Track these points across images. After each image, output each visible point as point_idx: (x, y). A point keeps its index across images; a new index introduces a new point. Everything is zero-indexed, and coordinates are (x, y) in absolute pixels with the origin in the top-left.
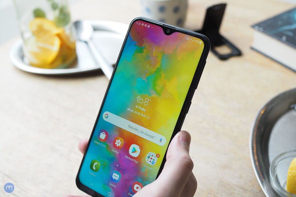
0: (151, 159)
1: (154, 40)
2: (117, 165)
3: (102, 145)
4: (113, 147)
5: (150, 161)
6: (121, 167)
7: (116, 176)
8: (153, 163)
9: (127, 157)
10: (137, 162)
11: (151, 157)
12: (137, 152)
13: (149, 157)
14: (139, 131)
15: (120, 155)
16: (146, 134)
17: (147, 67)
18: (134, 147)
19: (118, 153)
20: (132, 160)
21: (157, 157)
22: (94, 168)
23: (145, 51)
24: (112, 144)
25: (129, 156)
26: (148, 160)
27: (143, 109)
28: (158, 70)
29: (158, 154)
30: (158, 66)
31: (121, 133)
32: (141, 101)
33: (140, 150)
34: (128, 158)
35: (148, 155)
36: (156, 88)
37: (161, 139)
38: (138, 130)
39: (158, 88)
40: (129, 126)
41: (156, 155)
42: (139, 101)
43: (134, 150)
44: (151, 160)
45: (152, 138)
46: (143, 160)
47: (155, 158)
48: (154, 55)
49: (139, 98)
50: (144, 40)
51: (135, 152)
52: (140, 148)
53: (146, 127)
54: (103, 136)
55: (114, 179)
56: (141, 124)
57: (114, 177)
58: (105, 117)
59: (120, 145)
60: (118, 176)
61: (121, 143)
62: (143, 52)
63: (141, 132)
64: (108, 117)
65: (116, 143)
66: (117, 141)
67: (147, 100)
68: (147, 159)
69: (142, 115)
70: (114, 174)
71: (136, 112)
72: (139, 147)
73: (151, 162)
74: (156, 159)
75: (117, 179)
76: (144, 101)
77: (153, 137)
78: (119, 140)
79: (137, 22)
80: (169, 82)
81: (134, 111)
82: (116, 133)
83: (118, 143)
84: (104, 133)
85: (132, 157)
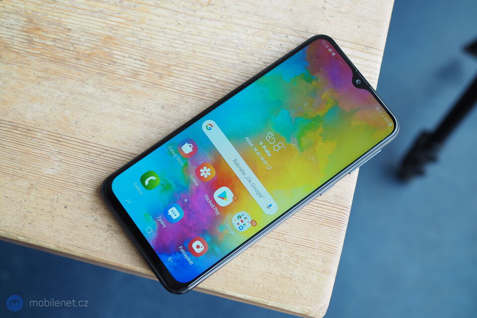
0: (242, 221)
1: (334, 80)
2: (186, 200)
3: (179, 159)
4: (194, 171)
5: (238, 224)
6: (190, 206)
7: (175, 213)
8: (241, 228)
9: (207, 197)
10: (218, 213)
11: (243, 218)
12: (226, 200)
13: (241, 217)
14: (245, 176)
15: (198, 190)
16: (253, 186)
17: (306, 105)
18: (225, 192)
19: (197, 185)
20: (213, 206)
21: (252, 224)
22: (147, 183)
23: (314, 83)
24: (195, 168)
25: (212, 198)
26: (235, 220)
27: (268, 152)
28: (318, 119)
29: (255, 222)
30: (321, 113)
31: (218, 162)
32: (272, 140)
33: (232, 200)
34: (208, 200)
35: (240, 214)
36: (302, 138)
37: (271, 205)
38: (244, 174)
39: (304, 141)
40: (235, 161)
41: (252, 221)
42: (268, 138)
43: (223, 196)
44: (240, 223)
45: (258, 196)
46: (228, 215)
47: (247, 223)
48: (323, 97)
49: (270, 135)
50: (320, 69)
51: (223, 198)
52: (233, 198)
53: (259, 177)
54: (187, 149)
55: (170, 216)
56: (254, 169)
57: (170, 212)
58: (207, 127)
59: (206, 176)
60: (178, 215)
61: (209, 174)
62: (311, 84)
63: (248, 179)
64: (211, 129)
65: (201, 170)
66: (205, 168)
67: (280, 145)
68: (235, 217)
69: (263, 159)
70: (174, 209)
71: (255, 149)
72: (233, 196)
73: (239, 226)
74: (248, 225)
75: (174, 217)
76: (276, 143)
77: (261, 196)
78: (209, 170)
79: (324, 42)
80: (323, 142)
81: (254, 147)
82: (210, 158)
83: (205, 172)
84: (190, 146)
85: (214, 202)
